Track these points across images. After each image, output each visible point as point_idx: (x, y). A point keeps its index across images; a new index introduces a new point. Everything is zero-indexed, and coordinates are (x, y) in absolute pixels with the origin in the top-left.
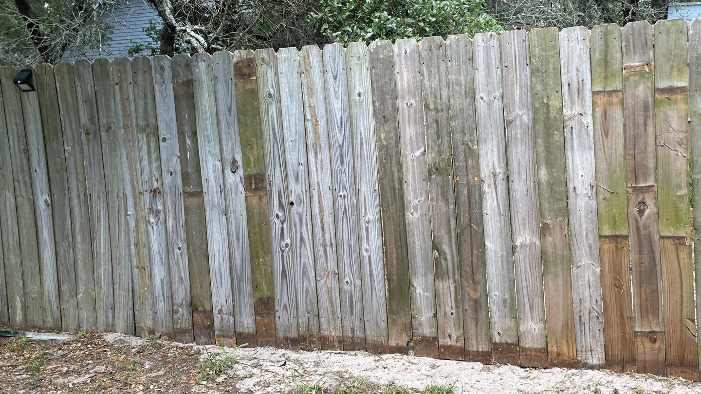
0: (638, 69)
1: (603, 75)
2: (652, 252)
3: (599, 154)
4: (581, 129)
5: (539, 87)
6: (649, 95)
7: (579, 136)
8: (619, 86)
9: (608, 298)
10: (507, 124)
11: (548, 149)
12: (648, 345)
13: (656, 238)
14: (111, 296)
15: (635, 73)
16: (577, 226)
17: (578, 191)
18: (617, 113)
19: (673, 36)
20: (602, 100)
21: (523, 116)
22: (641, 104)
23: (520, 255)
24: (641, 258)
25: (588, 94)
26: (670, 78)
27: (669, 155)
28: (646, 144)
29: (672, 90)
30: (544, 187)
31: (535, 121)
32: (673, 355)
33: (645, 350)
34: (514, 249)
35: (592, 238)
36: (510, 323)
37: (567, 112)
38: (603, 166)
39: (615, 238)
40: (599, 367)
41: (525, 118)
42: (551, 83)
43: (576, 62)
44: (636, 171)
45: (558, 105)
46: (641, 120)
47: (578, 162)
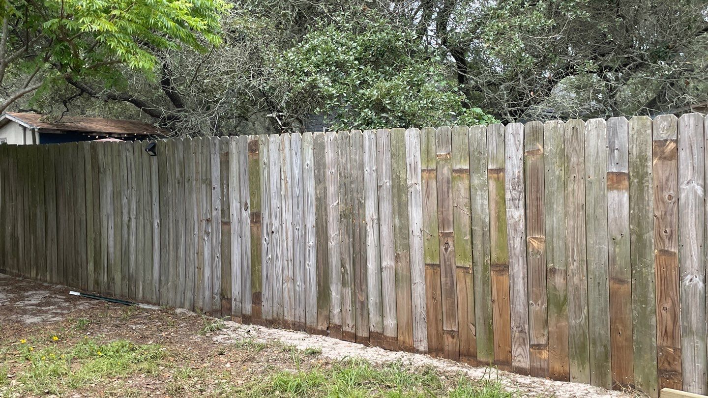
0: (444, 157)
1: (426, 159)
2: (452, 277)
3: (425, 211)
4: (416, 194)
5: (395, 166)
6: (450, 174)
7: (415, 198)
8: (435, 168)
9: (429, 305)
10: (379, 188)
11: (399, 204)
12: (450, 339)
13: (454, 267)
14: (184, 285)
15: (443, 159)
16: (414, 256)
17: (414, 233)
18: (433, 184)
19: (461, 137)
20: (426, 175)
21: (387, 183)
22: (445, 179)
23: (385, 274)
24: (446, 280)
25: (419, 171)
26: (460, 163)
27: (460, 213)
28: (448, 206)
29: (461, 171)
30: (397, 230)
31: (393, 186)
32: (463, 348)
33: (449, 343)
34: (381, 269)
35: (422, 265)
36: (379, 319)
37: (409, 182)
38: (427, 217)
39: (433, 265)
40: (424, 353)
41: (388, 184)
42: (401, 163)
43: (413, 150)
44: (443, 222)
45: (405, 178)
46: (445, 189)
47: (414, 215)
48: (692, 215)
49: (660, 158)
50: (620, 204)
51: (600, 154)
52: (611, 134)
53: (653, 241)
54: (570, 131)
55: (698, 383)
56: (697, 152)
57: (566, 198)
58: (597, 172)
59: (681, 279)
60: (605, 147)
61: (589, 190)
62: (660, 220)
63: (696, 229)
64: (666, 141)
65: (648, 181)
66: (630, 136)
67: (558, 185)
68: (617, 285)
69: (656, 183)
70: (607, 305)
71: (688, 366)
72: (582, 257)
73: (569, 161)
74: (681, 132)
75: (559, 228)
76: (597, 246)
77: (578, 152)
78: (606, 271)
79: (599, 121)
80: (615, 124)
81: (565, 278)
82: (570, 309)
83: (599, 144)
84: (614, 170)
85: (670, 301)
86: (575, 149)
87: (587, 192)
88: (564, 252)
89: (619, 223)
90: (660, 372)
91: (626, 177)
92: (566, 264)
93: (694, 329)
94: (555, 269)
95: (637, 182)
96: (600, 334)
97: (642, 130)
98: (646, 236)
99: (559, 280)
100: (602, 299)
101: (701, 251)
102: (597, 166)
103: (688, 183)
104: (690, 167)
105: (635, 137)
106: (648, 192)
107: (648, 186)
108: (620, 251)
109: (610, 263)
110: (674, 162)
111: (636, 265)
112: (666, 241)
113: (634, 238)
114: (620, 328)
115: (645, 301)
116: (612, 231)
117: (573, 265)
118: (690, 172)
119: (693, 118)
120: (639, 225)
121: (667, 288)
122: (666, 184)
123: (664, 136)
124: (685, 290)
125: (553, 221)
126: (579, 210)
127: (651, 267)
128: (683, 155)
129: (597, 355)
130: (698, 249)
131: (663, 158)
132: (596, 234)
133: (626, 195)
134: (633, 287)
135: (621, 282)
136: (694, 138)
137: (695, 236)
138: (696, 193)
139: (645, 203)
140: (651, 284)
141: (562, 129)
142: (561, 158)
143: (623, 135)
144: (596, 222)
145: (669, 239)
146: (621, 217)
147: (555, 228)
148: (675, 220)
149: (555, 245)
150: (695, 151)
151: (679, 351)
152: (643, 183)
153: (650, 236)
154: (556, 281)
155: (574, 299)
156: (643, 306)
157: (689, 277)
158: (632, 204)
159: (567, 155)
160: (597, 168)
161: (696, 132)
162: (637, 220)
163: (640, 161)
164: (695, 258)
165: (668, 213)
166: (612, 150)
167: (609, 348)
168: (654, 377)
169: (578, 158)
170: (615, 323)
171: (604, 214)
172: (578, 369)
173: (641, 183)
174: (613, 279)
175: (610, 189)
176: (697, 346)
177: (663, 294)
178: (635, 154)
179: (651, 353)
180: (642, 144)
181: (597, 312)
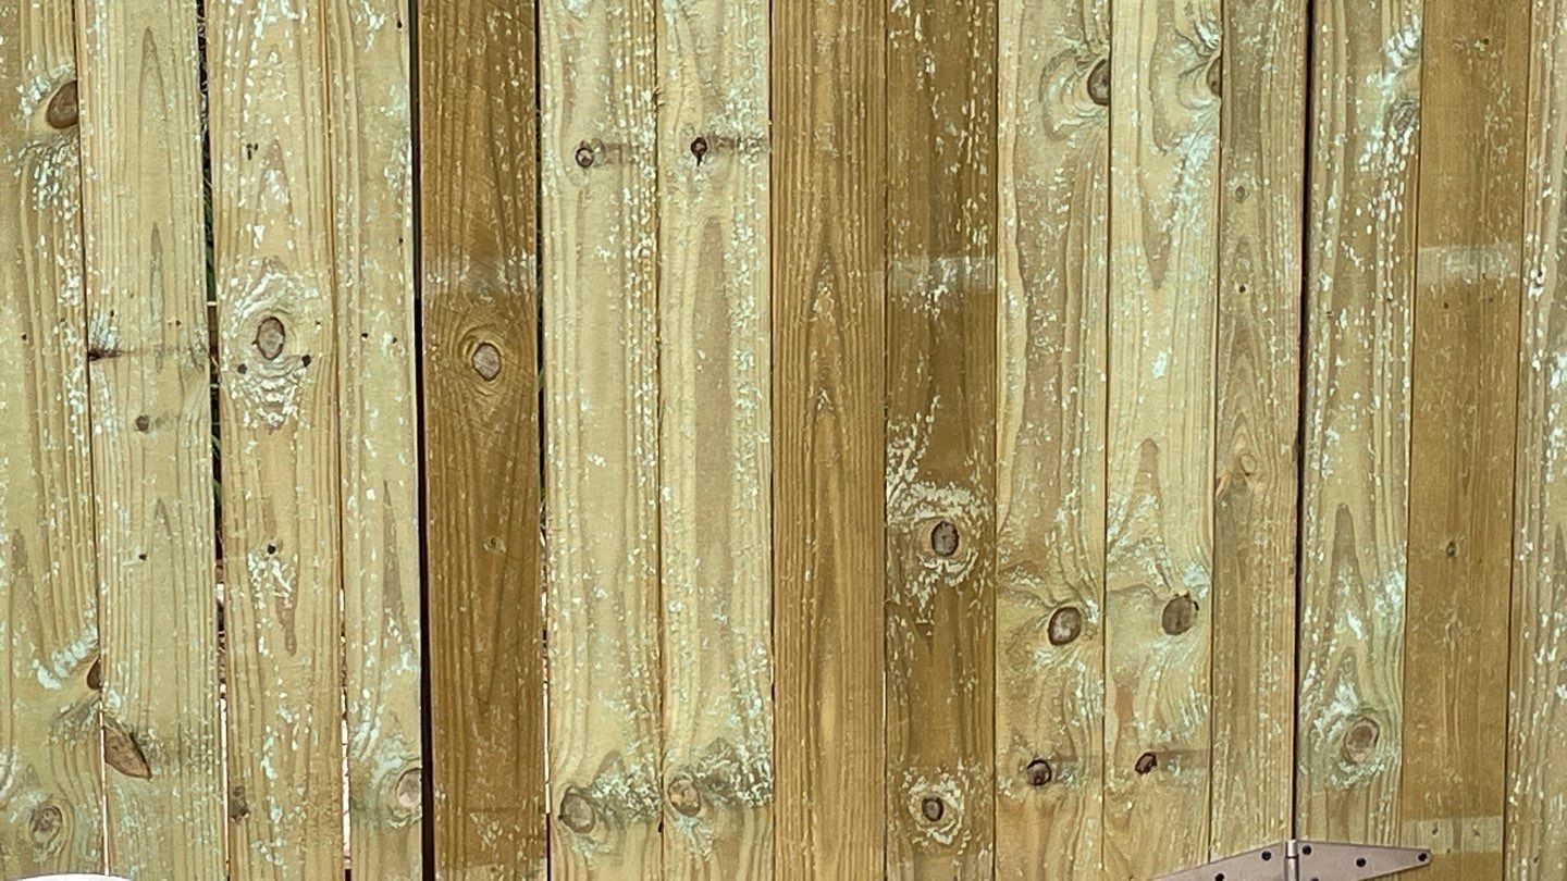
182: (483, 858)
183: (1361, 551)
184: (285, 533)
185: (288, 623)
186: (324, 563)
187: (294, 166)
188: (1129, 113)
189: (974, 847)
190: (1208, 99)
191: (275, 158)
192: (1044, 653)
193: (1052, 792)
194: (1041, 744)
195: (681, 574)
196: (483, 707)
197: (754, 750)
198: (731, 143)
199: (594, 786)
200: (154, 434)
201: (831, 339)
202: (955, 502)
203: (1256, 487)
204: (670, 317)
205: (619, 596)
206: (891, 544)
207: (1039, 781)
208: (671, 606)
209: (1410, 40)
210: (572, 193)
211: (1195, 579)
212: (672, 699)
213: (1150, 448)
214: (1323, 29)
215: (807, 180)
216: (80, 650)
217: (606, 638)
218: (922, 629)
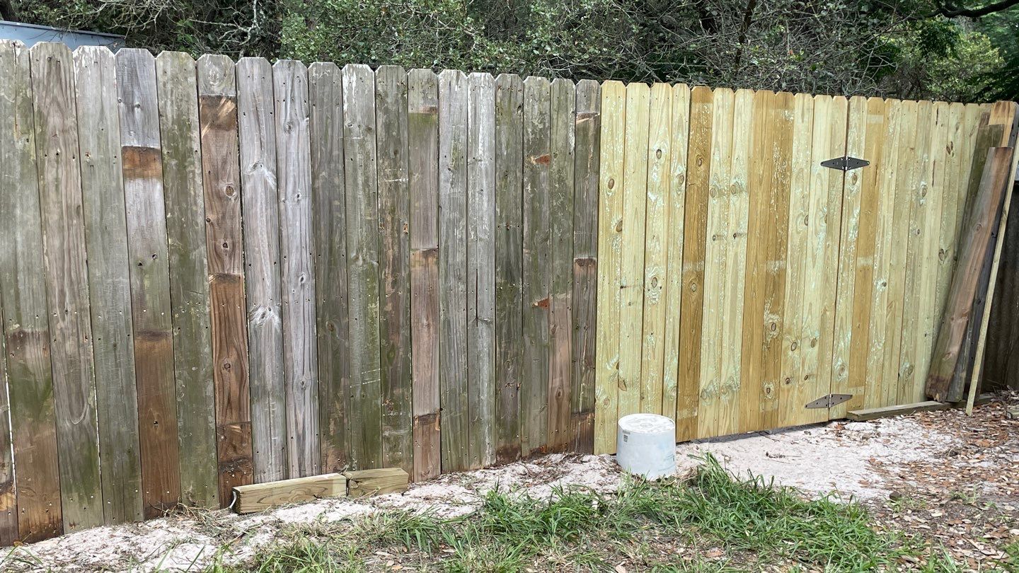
48: (262, 217)
49: (211, 127)
50: (149, 204)
51: (107, 112)
52: (126, 78)
53: (205, 261)
54: (43, 64)
55: (276, 465)
56: (266, 119)
57: (41, 196)
58: (103, 145)
59: (248, 316)
60: (115, 101)
61: (90, 179)
62: (216, 227)
63: (268, 237)
64: (220, 98)
65: (193, 164)
66: (161, 85)
67: (22, 170)
68: (149, 344)
69: (207, 168)
70: (131, 381)
71: (261, 444)
72: (81, 304)
73: (44, 124)
74: (241, 86)
75: (30, 255)
76: (110, 281)
77: (63, 106)
78: (127, 322)
79: (102, 52)
80: (131, 61)
81: (48, 347)
82: (60, 404)
83: (104, 94)
84: (135, 144)
85: (235, 352)
86: (54, 100)
87: (86, 183)
88: (42, 299)
89: (148, 237)
90: (222, 465)
91: (156, 156)
92: (49, 321)
93: (269, 387)
94: (24, 333)
95: (176, 165)
96: (119, 433)
97: (179, 76)
98: (194, 255)
99: (33, 354)
100: (122, 371)
101: (276, 271)
102: (101, 135)
103: (255, 166)
104: (257, 143)
105: (169, 86)
106: (194, 181)
107: (193, 172)
108: (152, 283)
109: (135, 307)
110: (233, 133)
111: (180, 304)
112: (226, 259)
113: (175, 259)
114: (155, 414)
115: (196, 360)
116: (136, 251)
117: (64, 320)
118: (257, 151)
119: (258, 66)
120: (182, 237)
121: (229, 334)
122: (223, 168)
123: (217, 89)
124: (255, 332)
125: (16, 241)
126: (70, 217)
127: (204, 304)
128: (245, 122)
129: (115, 470)
130: (271, 268)
131: (217, 126)
132: (106, 260)
133: (159, 187)
134: (176, 340)
135: (155, 335)
136: (261, 98)
137: (267, 249)
138: (266, 183)
139: (191, 200)
140: (204, 332)
141: (25, 58)
142: (26, 117)
143: (148, 82)
144: (106, 236)
145: (230, 257)
146: (151, 226)
147: (20, 254)
148: (238, 226)
149: (21, 287)
150: (262, 118)
151: (248, 427)
152: (185, 167)
153: (201, 253)
154: (28, 356)
155: (68, 384)
156: (194, 369)
157: (260, 311)
158: (170, 203)
159: (40, 112)
160: (103, 139)
161: (263, 87)
162: (178, 229)
163: (180, 129)
164: (268, 282)
165: (227, 215)
166: (131, 109)
167: (137, 454)
168: (213, 476)
169: (64, 116)
170: (147, 407)
171: (120, 222)
172: (81, 506)
173: (182, 167)
174: (139, 333)
175: (130, 177)
176: (273, 411)
177: (224, 342)
178: (170, 116)
179: (207, 443)
180: (181, 100)
181: (113, 396)
182: (686, 407)
183: (844, 327)
184: (655, 330)
185: (654, 352)
186: (661, 337)
187: (661, 241)
188: (811, 228)
189: (775, 399)
190: (824, 225)
191: (658, 239)
192: (790, 353)
193: (790, 385)
194: (788, 374)
195: (726, 338)
196: (689, 370)
197: (737, 378)
198: (741, 235)
199: (708, 388)
200: (632, 306)
201: (756, 281)
202: (776, 318)
203: (828, 313)
204: (727, 276)
205: (714, 343)
206: (764, 328)
207: (788, 383)
208: (724, 345)
209: (858, 211)
210: (711, 247)
211: (817, 334)
212: (723, 368)
213: (811, 304)
214: (844, 208)
215: (754, 244)
216: (615, 360)
217: (712, 353)
218: (769, 348)
